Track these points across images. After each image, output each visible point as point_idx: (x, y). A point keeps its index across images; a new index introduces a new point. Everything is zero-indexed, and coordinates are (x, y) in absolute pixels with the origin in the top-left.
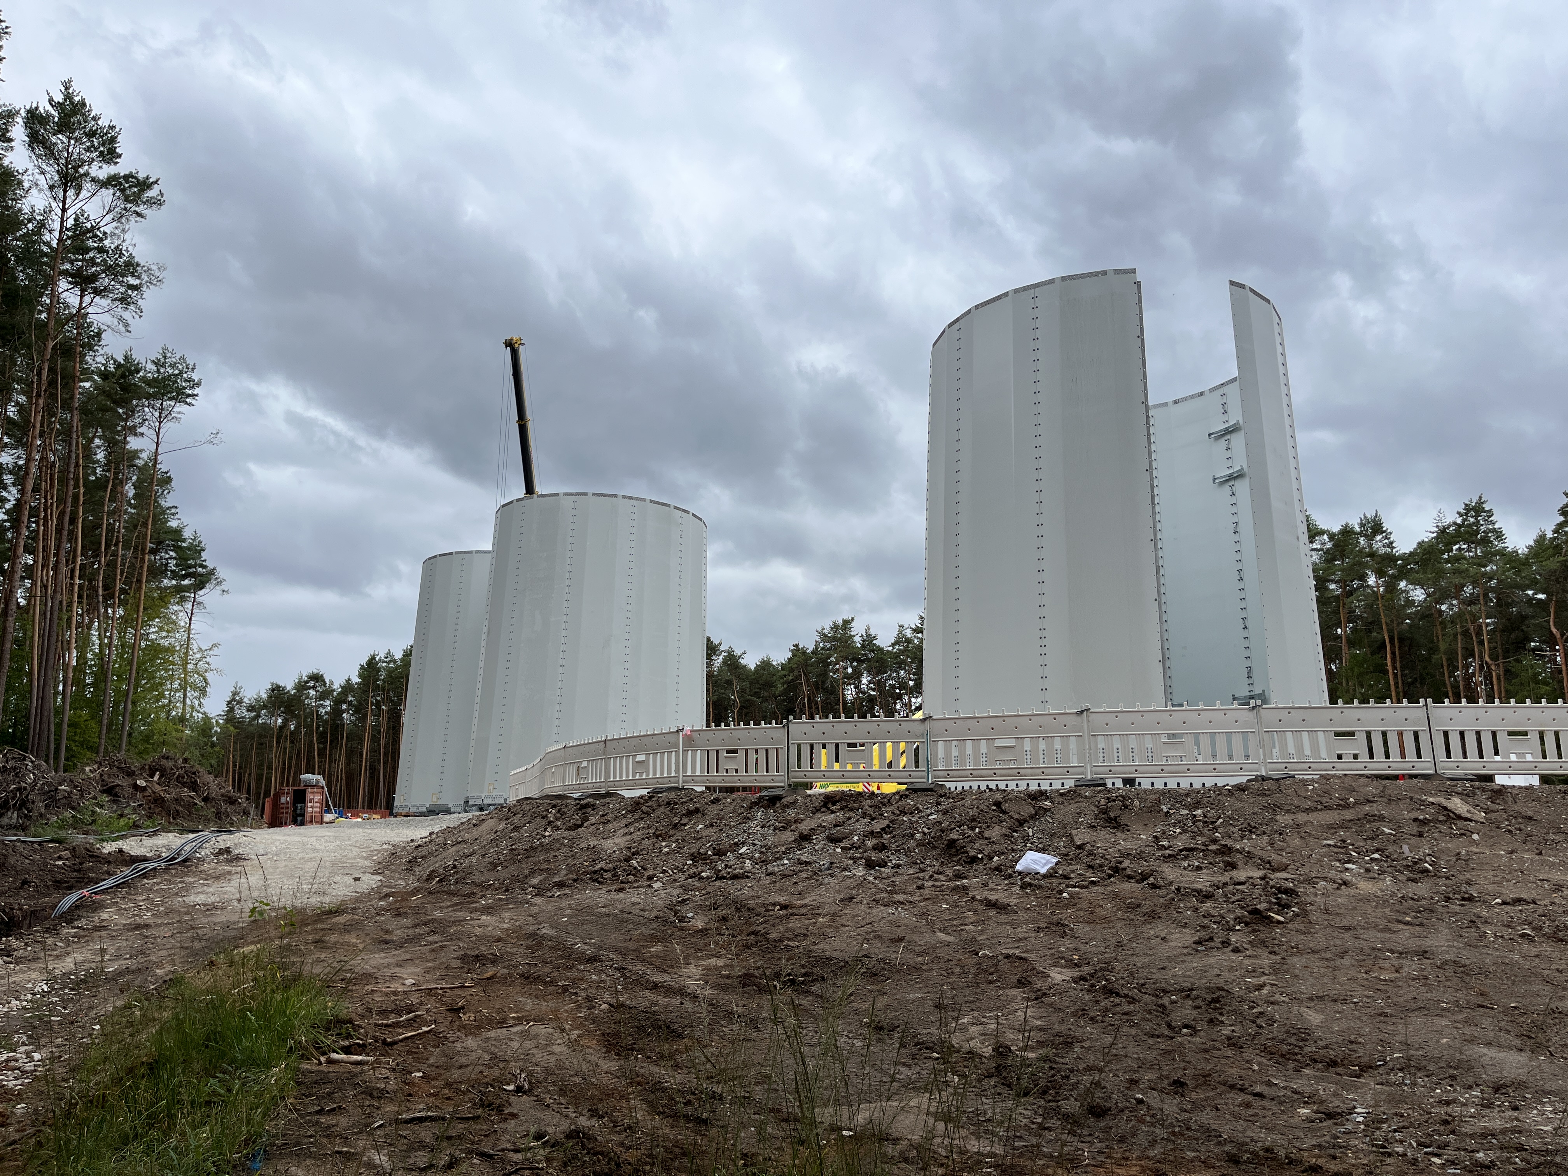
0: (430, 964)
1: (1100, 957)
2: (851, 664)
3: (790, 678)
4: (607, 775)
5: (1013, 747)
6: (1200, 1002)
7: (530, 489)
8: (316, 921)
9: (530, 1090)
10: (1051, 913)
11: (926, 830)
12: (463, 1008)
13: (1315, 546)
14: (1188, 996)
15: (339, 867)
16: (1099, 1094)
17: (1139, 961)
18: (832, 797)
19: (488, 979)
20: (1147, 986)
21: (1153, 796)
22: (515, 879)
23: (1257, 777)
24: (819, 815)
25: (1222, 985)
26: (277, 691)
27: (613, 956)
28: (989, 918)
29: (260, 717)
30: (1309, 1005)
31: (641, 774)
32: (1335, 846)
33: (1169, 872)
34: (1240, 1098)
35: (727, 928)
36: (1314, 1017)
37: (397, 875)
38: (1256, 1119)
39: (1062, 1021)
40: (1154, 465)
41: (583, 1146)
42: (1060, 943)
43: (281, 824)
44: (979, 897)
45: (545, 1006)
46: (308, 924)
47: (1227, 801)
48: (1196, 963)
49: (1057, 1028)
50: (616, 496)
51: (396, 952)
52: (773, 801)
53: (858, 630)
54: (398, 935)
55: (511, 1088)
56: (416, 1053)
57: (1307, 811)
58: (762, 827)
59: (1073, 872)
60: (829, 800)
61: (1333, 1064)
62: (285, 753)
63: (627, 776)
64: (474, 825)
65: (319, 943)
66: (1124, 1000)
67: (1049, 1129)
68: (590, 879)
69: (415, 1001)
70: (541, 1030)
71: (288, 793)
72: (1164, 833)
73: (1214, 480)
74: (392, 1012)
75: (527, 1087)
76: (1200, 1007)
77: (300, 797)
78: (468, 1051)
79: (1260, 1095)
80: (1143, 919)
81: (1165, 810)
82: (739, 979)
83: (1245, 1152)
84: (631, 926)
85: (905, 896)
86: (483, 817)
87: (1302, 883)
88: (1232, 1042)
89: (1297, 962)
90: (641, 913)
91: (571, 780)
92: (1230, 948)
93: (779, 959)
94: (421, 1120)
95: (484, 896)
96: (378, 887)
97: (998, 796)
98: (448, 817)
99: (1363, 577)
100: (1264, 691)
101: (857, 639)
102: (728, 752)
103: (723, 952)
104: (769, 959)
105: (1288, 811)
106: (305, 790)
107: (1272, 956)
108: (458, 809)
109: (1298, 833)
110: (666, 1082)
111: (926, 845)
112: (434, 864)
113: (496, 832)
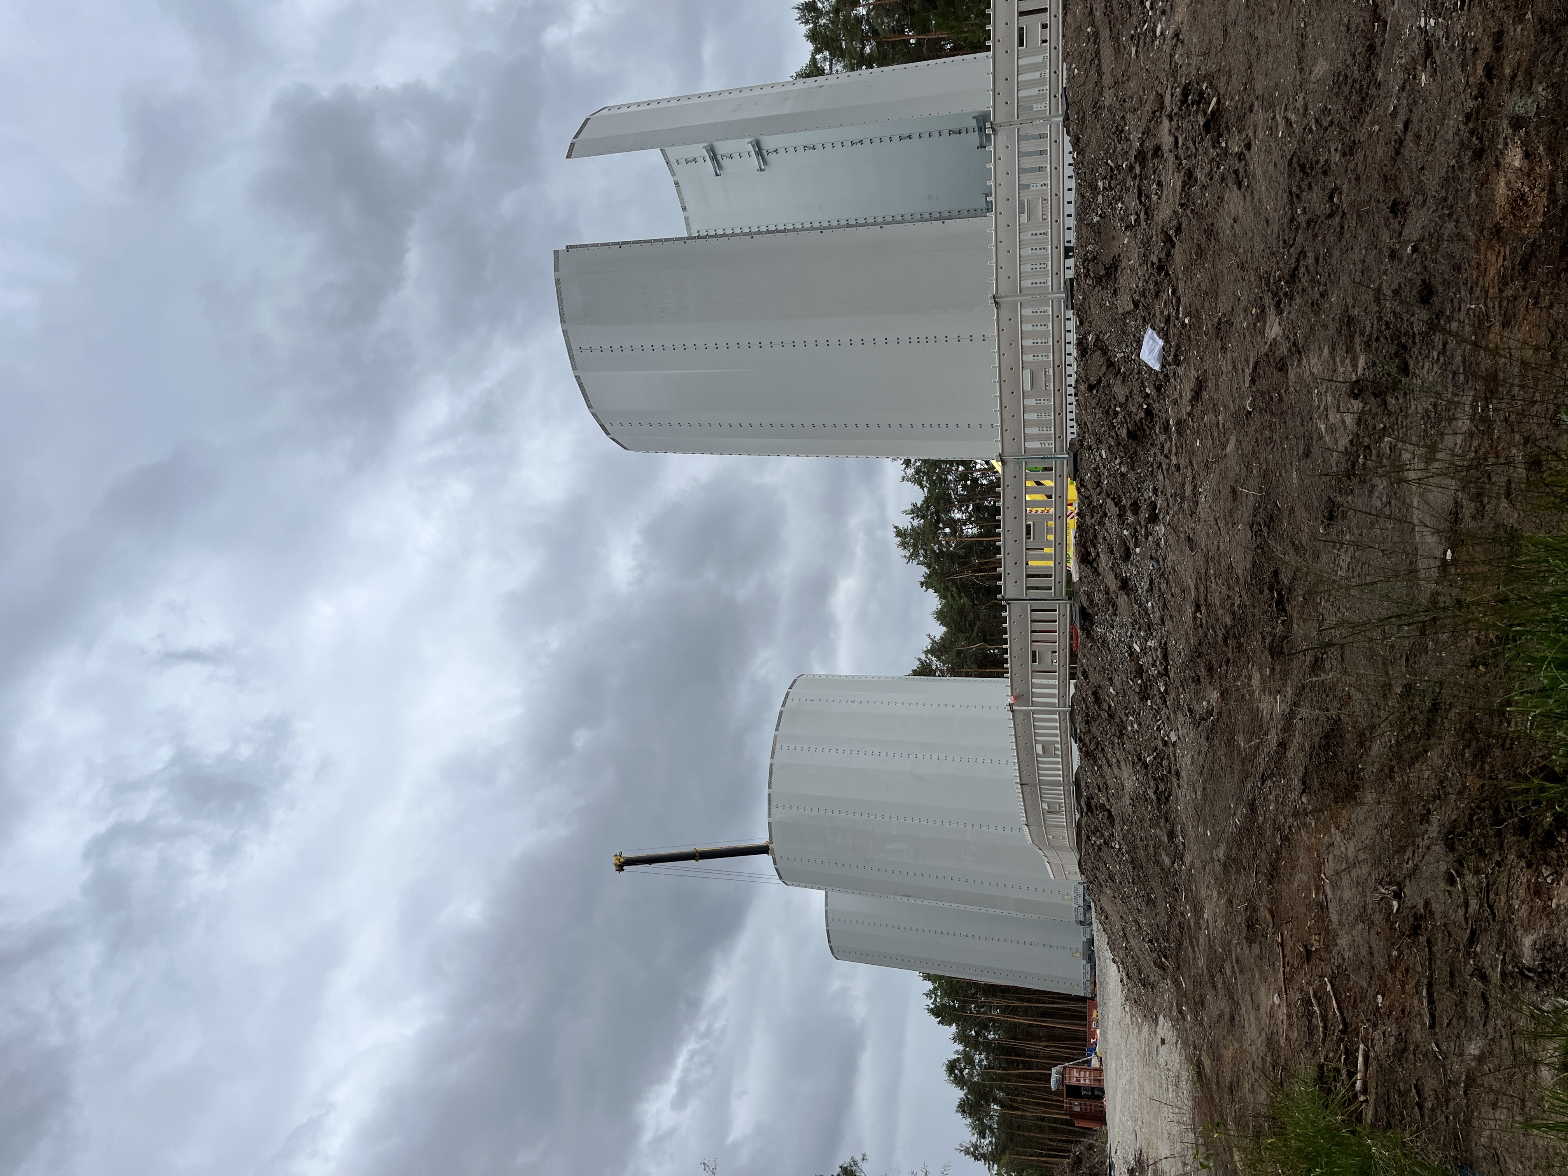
0: (1257, 976)
1: (1254, 286)
2: (941, 529)
3: (954, 589)
4: (1057, 783)
5: (1032, 372)
6: (1304, 185)
7: (763, 850)
8: (1208, 1089)
9: (1398, 884)
10: (1206, 335)
11: (1117, 461)
12: (1305, 947)
13: (827, 67)
14: (1298, 196)
15: (1149, 1059)
16: (1405, 293)
17: (1259, 246)
18: (1083, 555)
19: (1273, 917)
20: (1286, 238)
21: (1084, 230)
22: (1164, 882)
23: (1064, 126)
24: (1101, 570)
25: (1286, 161)
26: (965, 1108)
27: (1249, 786)
28: (1211, 398)
29: (991, 1125)
30: (1308, 72)
31: (1056, 749)
32: (1137, 46)
33: (1164, 213)
34: (1409, 144)
35: (1220, 667)
36: (1321, 68)
37: (1158, 999)
38: (1433, 129)
39: (1325, 327)
40: (746, 230)
41: (1461, 834)
42: (1239, 327)
43: (1102, 1111)
44: (1189, 409)
45: (1303, 860)
46: (1212, 1097)
47: (1090, 156)
48: (1261, 187)
49: (1331, 332)
50: (771, 765)
51: (1243, 1009)
52: (1086, 617)
53: (906, 522)
54: (1223, 1005)
55: (1395, 904)
56: (1355, 999)
57: (1100, 75)
58: (1113, 628)
59: (1162, 312)
60: (1085, 558)
61: (1371, 49)
62: (1027, 1103)
63: (1058, 763)
64: (1107, 918)
65: (1233, 1088)
66: (1302, 263)
67: (1445, 345)
68: (1165, 804)
69: (1298, 996)
70: (1330, 867)
71: (1070, 1103)
72: (1122, 219)
73: (761, 170)
74: (1310, 1021)
75: (1395, 888)
76: (1310, 184)
77: (1074, 1091)
78: (1353, 944)
79: (1406, 124)
80: (1213, 242)
81: (1098, 218)
82: (1275, 657)
83: (1470, 141)
84: (1216, 766)
85: (1187, 484)
86: (1098, 909)
87: (1176, 79)
88: (1349, 151)
89: (1260, 84)
90: (1203, 754)
91: (1062, 819)
92: (1246, 152)
93: (1254, 616)
94: (1431, 1001)
95: (1182, 914)
96: (1171, 1020)
97: (1083, 387)
98: (1096, 943)
99: (859, 19)
100: (974, 118)
101: (916, 523)
102: (1034, 661)
103: (1245, 672)
104: (1253, 625)
105: (1101, 94)
106: (1067, 1086)
107: (1255, 109)
108: (1088, 931)
109: (1123, 83)
110: (1390, 741)
111: (1133, 461)
112: (1147, 961)
113: (1115, 898)
